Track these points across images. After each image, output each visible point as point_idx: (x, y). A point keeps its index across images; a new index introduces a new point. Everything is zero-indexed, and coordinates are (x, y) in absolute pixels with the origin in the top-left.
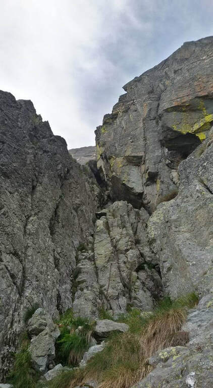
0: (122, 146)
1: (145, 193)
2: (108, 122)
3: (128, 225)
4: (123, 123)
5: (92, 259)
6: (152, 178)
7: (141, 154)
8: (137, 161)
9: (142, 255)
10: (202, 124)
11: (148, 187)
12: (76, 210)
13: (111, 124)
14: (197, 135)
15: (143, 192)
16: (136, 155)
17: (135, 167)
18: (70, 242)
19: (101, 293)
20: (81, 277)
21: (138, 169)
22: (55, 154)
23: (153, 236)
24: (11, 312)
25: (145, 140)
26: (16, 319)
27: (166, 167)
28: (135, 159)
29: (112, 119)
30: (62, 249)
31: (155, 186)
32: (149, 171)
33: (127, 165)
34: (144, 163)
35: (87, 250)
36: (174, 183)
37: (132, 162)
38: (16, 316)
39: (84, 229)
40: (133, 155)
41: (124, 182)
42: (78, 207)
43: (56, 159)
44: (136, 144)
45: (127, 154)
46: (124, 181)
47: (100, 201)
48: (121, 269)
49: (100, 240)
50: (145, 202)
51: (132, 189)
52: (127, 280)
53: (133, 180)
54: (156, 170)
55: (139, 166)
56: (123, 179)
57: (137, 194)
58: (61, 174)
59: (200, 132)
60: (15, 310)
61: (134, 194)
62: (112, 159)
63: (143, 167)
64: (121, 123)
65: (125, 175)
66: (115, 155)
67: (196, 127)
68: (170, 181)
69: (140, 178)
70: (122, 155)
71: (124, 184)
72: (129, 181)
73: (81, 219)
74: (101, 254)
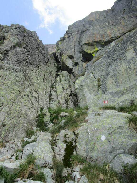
0: (67, 51)
3: (67, 80)
5: (55, 91)
6: (76, 64)
7: (73, 55)
8: (71, 57)
9: (71, 91)
10: (94, 51)
11: (74, 67)
12: (50, 73)
13: (63, 41)
15: (72, 69)
17: (70, 59)
18: (48, 85)
19: (59, 102)
20: (52, 97)
23: (76, 88)
24: (37, 109)
25: (75, 50)
26: (38, 111)
27: (81, 61)
29: (63, 39)
30: (46, 88)
31: (76, 67)
32: (75, 61)
33: (68, 58)
35: (54, 88)
36: (83, 67)
38: (38, 110)
39: (52, 80)
40: (70, 55)
41: (66, 64)
42: (51, 73)
43: (45, 56)
44: (71, 51)
45: (68, 54)
47: (57, 69)
48: (65, 95)
49: (58, 85)
50: (73, 72)
51: (69, 67)
52: (66, 99)
54: (77, 62)
55: (72, 59)
59: (93, 53)
60: (38, 108)
61: (69, 69)
64: (66, 41)
65: (67, 62)
66: (64, 54)
67: (92, 51)
69: (72, 63)
70: (66, 54)
71: (66, 65)
72: (68, 64)
73: (52, 76)
74: (59, 90)
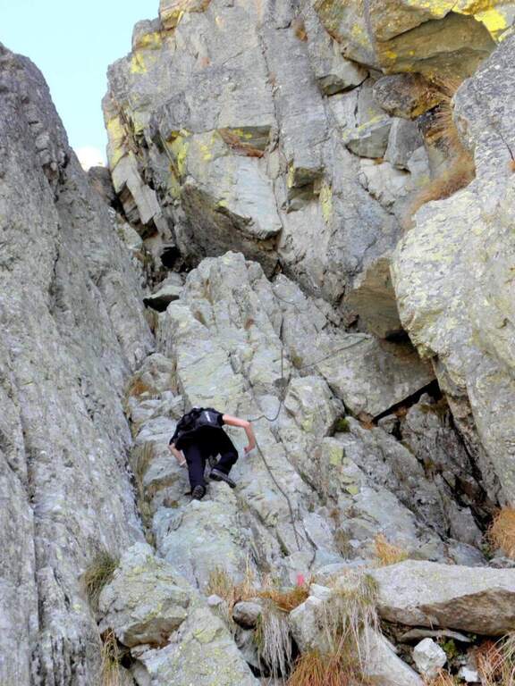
0: (205, 101)
1: (286, 232)
2: (148, 44)
3: (260, 317)
4: (195, 40)
6: (306, 186)
7: (265, 121)
8: (254, 143)
9: (334, 391)
11: (292, 214)
12: (97, 281)
13: (157, 48)
14: (478, 18)
15: (280, 232)
16: (250, 124)
17: (249, 159)
21: (260, 165)
22: (26, 101)
25: (271, 82)
27: (345, 153)
28: (249, 136)
29: (159, 32)
31: (313, 209)
32: (296, 165)
33: (226, 155)
34: (276, 147)
36: (373, 195)
37: (240, 147)
39: (126, 337)
40: (242, 124)
41: (222, 204)
42: (104, 273)
44: (247, 93)
45: (223, 123)
46: (223, 199)
48: (283, 433)
49: (194, 358)
50: (289, 257)
51: (247, 221)
52: (309, 464)
53: (249, 197)
54: (318, 164)
55: (260, 157)
56: (219, 193)
57: (264, 236)
58: (51, 161)
59: (486, 9)
61: (255, 238)
62: (179, 139)
63: (274, 160)
64: (188, 42)
65: (225, 183)
66: (189, 128)
68: (361, 192)
69: (267, 190)
70: (210, 125)
71: (222, 210)
72: (237, 200)
73: (115, 306)
74: (212, 397)
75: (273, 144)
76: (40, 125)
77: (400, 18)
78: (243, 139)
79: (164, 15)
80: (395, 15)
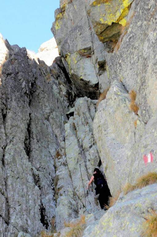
0: (73, 41)
1: (100, 83)
2: (59, 18)
5: (65, 164)
6: (102, 66)
7: (89, 45)
8: (87, 53)
10: (122, 11)
11: (101, 76)
12: (47, 119)
13: (61, 18)
14: (120, 23)
15: (98, 83)
16: (86, 47)
17: (87, 58)
19: (75, 194)
21: (90, 60)
22: (18, 73)
25: (90, 29)
28: (86, 51)
29: (61, 13)
30: (40, 163)
32: (98, 60)
33: (81, 59)
34: (93, 53)
35: (62, 156)
37: (84, 55)
39: (58, 134)
40: (83, 48)
41: (81, 78)
42: (49, 116)
43: (20, 78)
44: (84, 35)
45: (78, 49)
46: (81, 76)
47: (69, 99)
48: (88, 167)
49: (69, 143)
51: (89, 82)
53: (88, 73)
54: (104, 59)
55: (90, 57)
56: (80, 74)
57: (94, 86)
58: (26, 91)
59: (122, 19)
61: (92, 86)
62: (68, 57)
63: (94, 57)
64: (69, 15)
65: (81, 70)
66: (70, 52)
67: (118, 14)
69: (93, 69)
70: (75, 50)
71: (82, 80)
72: (85, 75)
73: (54, 125)
74: (72, 158)
75: (93, 52)
76: (22, 80)
77: (101, 27)
78: (84, 52)
79: (61, 6)
80: (99, 26)
